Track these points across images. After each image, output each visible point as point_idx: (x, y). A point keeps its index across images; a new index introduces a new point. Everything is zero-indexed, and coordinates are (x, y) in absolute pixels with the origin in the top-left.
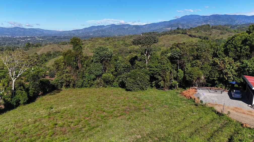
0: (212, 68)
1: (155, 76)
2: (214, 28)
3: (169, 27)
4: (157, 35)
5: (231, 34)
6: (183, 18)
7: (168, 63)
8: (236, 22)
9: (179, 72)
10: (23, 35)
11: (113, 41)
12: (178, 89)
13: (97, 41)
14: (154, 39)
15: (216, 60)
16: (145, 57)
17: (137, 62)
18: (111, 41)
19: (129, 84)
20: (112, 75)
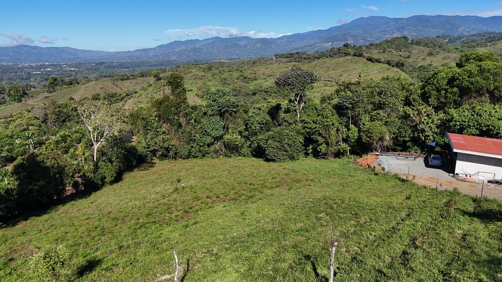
0: (402, 123)
1: (312, 137)
2: (416, 44)
3: (328, 42)
4: (305, 58)
5: (448, 54)
6: (356, 23)
7: (333, 115)
8: (460, 30)
9: (350, 130)
10: (36, 62)
11: (220, 72)
12: (350, 156)
13: (188, 71)
14: (311, 77)
15: (409, 110)
16: (296, 107)
17: (282, 115)
18: (216, 71)
19: (271, 150)
20: (240, 137)
